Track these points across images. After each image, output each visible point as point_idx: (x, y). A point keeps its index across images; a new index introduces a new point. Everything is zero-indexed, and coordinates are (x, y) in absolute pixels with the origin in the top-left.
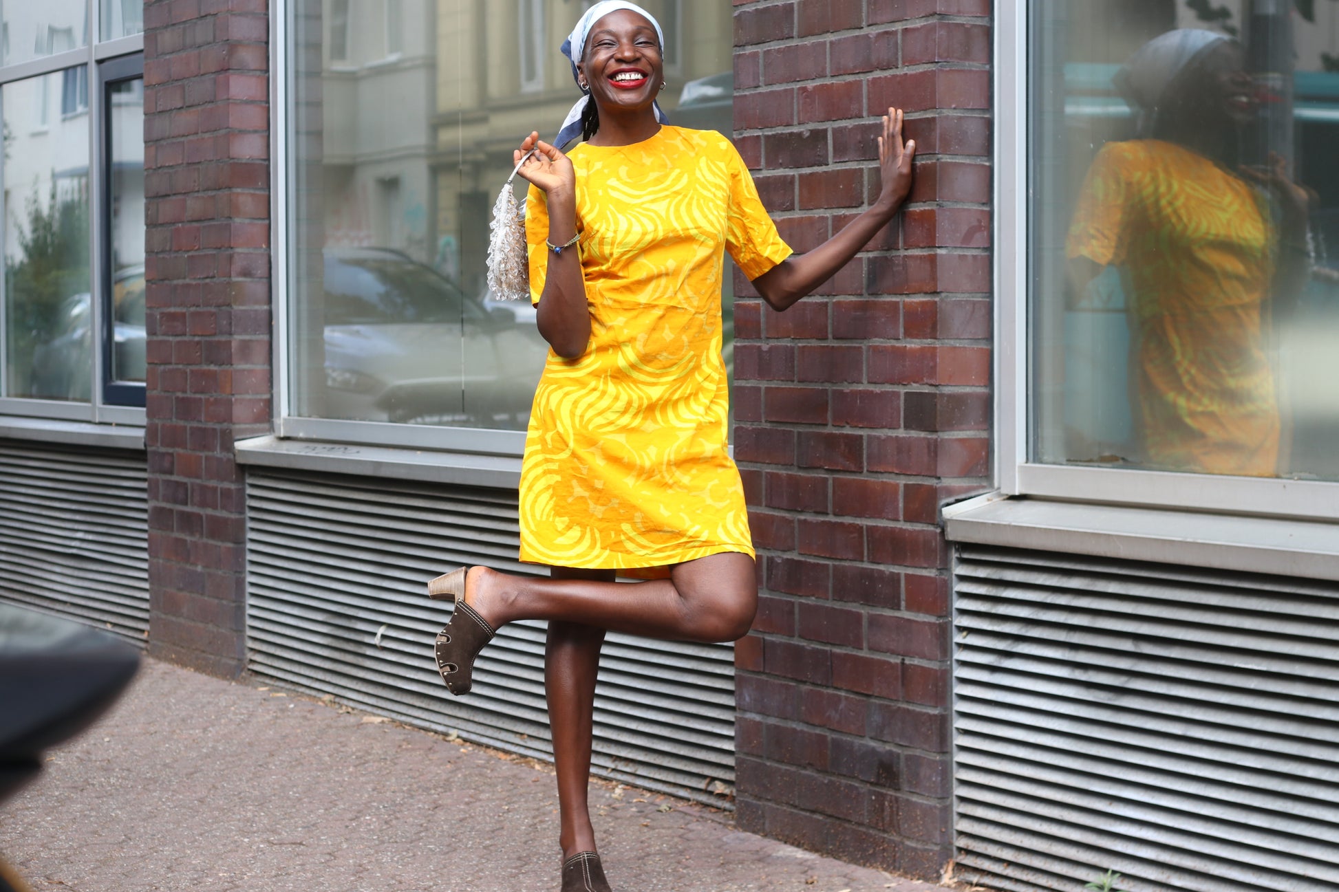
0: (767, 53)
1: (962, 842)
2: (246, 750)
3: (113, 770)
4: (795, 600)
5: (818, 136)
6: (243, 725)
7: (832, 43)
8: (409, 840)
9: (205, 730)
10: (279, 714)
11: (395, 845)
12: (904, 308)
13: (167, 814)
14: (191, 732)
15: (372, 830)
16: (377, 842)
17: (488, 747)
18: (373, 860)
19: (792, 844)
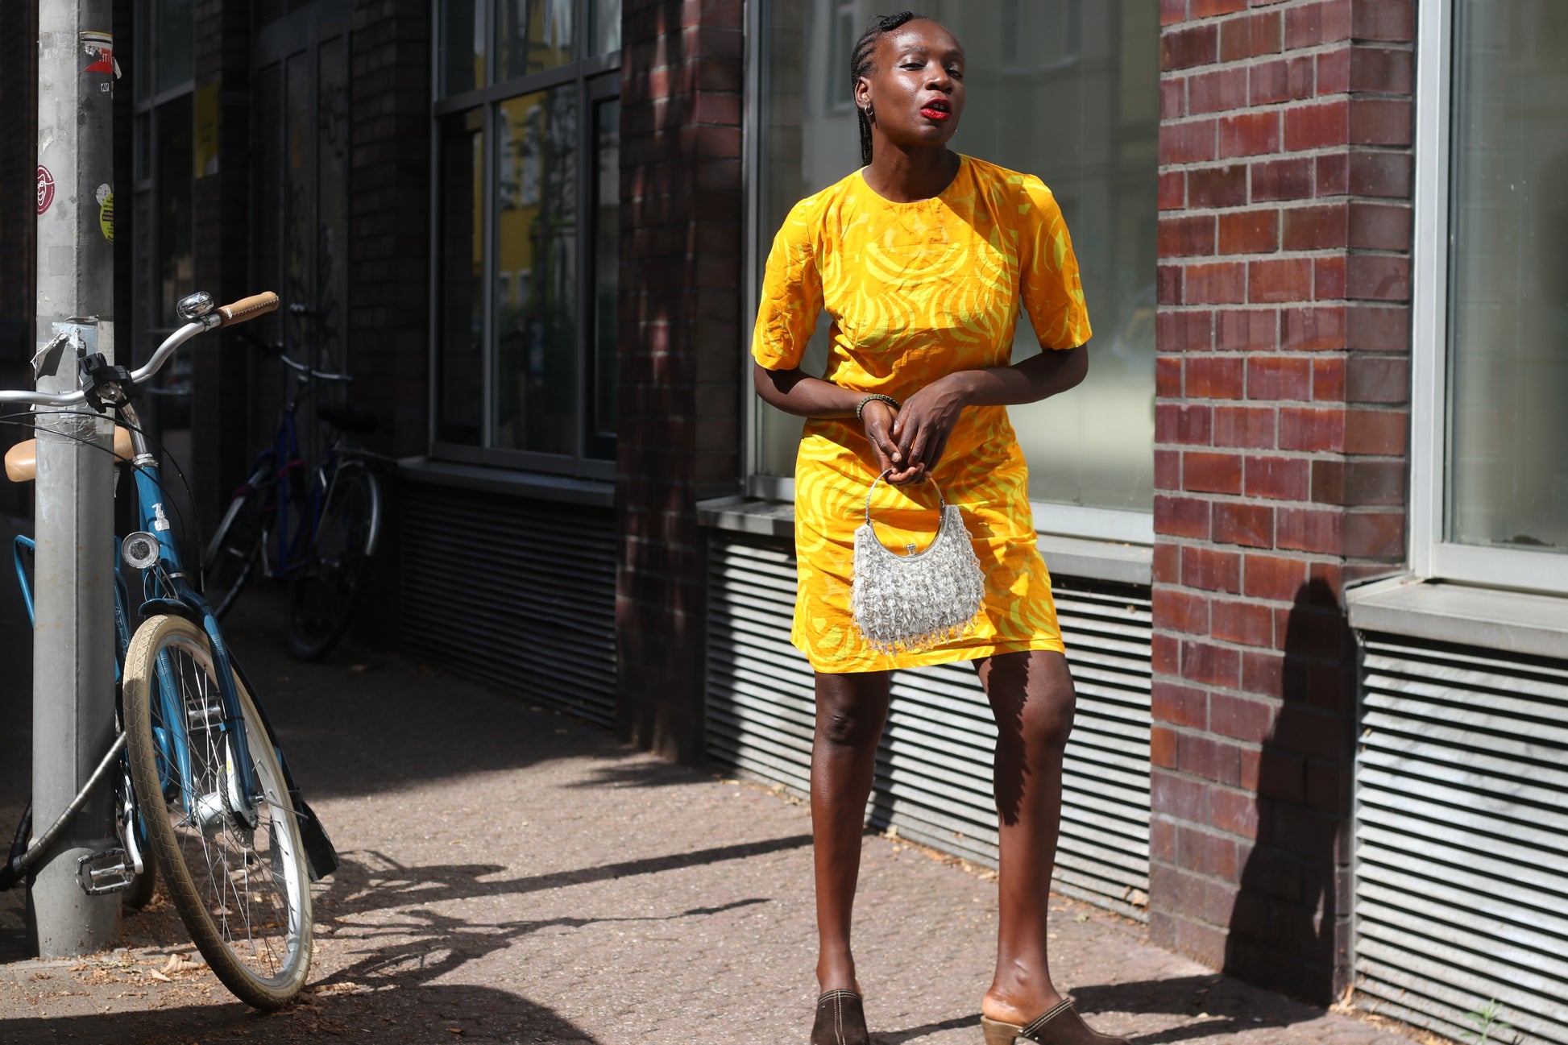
0: (1192, 79)
1: (1362, 965)
2: (666, 840)
3: (517, 856)
4: (1210, 689)
5: (1238, 172)
6: (677, 814)
7: (1252, 69)
8: (792, 941)
9: (634, 816)
10: (720, 804)
11: (774, 946)
12: (1314, 366)
13: (552, 904)
14: (618, 819)
15: (758, 929)
16: (756, 942)
17: (924, 846)
18: (744, 960)
19: (1200, 962)
